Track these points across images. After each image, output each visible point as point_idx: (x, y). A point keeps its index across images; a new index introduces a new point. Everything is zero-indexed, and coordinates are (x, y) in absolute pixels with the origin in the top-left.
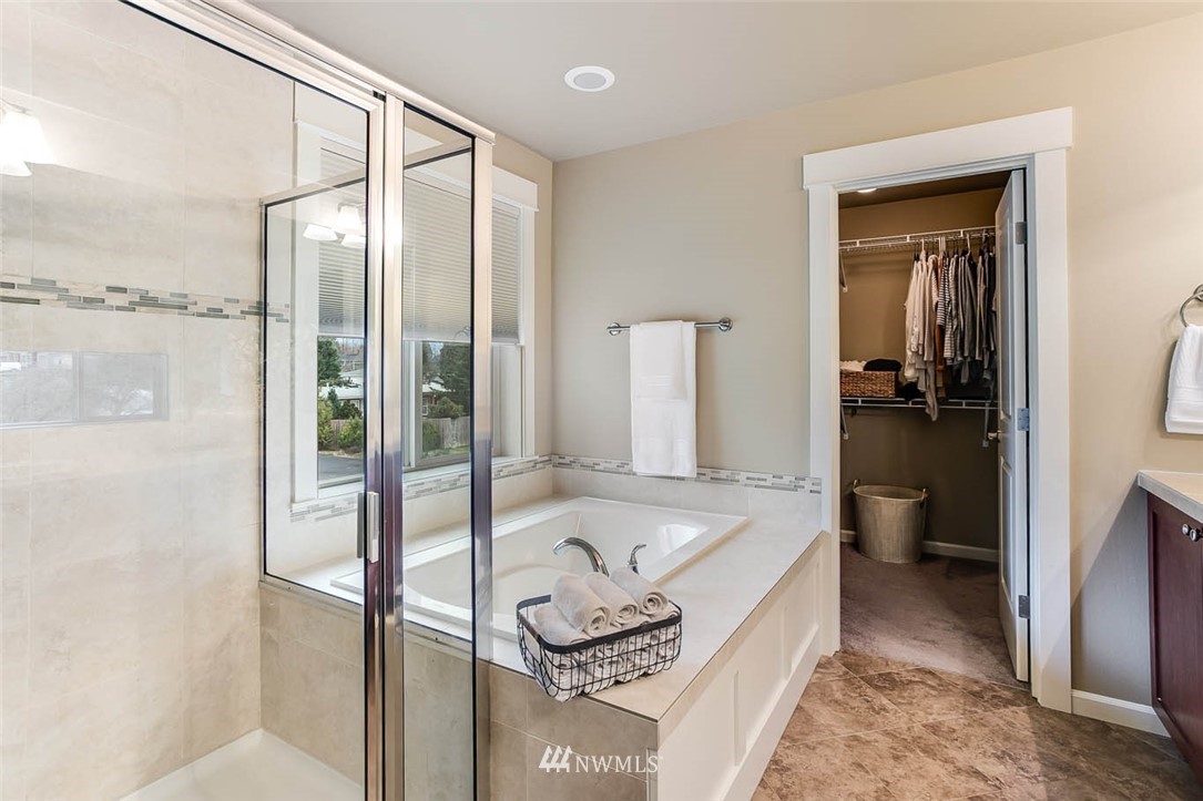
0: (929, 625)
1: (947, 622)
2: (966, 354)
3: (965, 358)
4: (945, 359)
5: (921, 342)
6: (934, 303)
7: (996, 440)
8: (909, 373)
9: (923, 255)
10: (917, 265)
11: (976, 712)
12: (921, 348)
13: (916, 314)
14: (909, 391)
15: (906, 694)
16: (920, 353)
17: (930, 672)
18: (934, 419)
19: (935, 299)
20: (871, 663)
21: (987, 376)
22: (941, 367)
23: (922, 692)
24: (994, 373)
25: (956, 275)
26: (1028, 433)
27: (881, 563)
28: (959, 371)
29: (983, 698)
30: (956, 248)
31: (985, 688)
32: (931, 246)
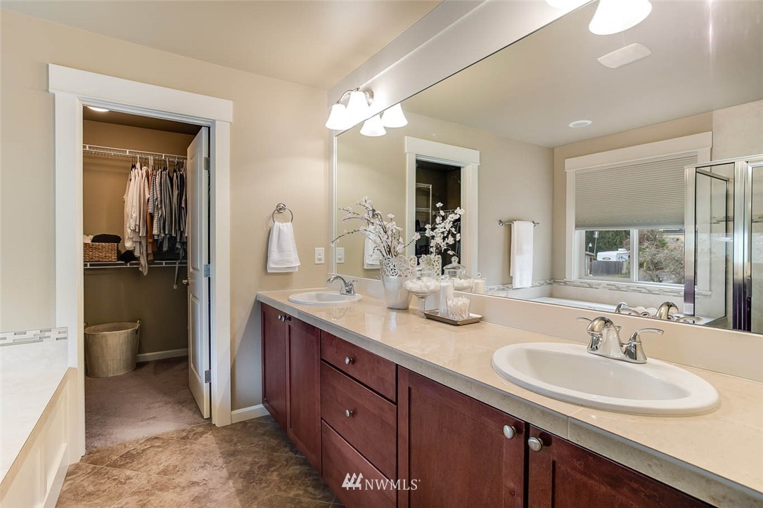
0: (149, 408)
1: (160, 402)
2: (167, 233)
3: (166, 235)
4: (154, 235)
5: (137, 223)
6: (147, 198)
7: (188, 284)
8: (128, 245)
9: (138, 165)
10: (134, 172)
11: (186, 448)
12: (137, 228)
13: (134, 204)
14: (128, 256)
15: (142, 460)
16: (137, 231)
17: (156, 438)
18: (145, 274)
19: (147, 196)
20: (112, 451)
21: (178, 246)
22: (151, 240)
23: (153, 453)
24: (184, 244)
25: (161, 183)
26: (209, 278)
27: (109, 379)
28: (162, 243)
29: (188, 438)
30: (159, 165)
31: (189, 432)
32: (143, 161)
